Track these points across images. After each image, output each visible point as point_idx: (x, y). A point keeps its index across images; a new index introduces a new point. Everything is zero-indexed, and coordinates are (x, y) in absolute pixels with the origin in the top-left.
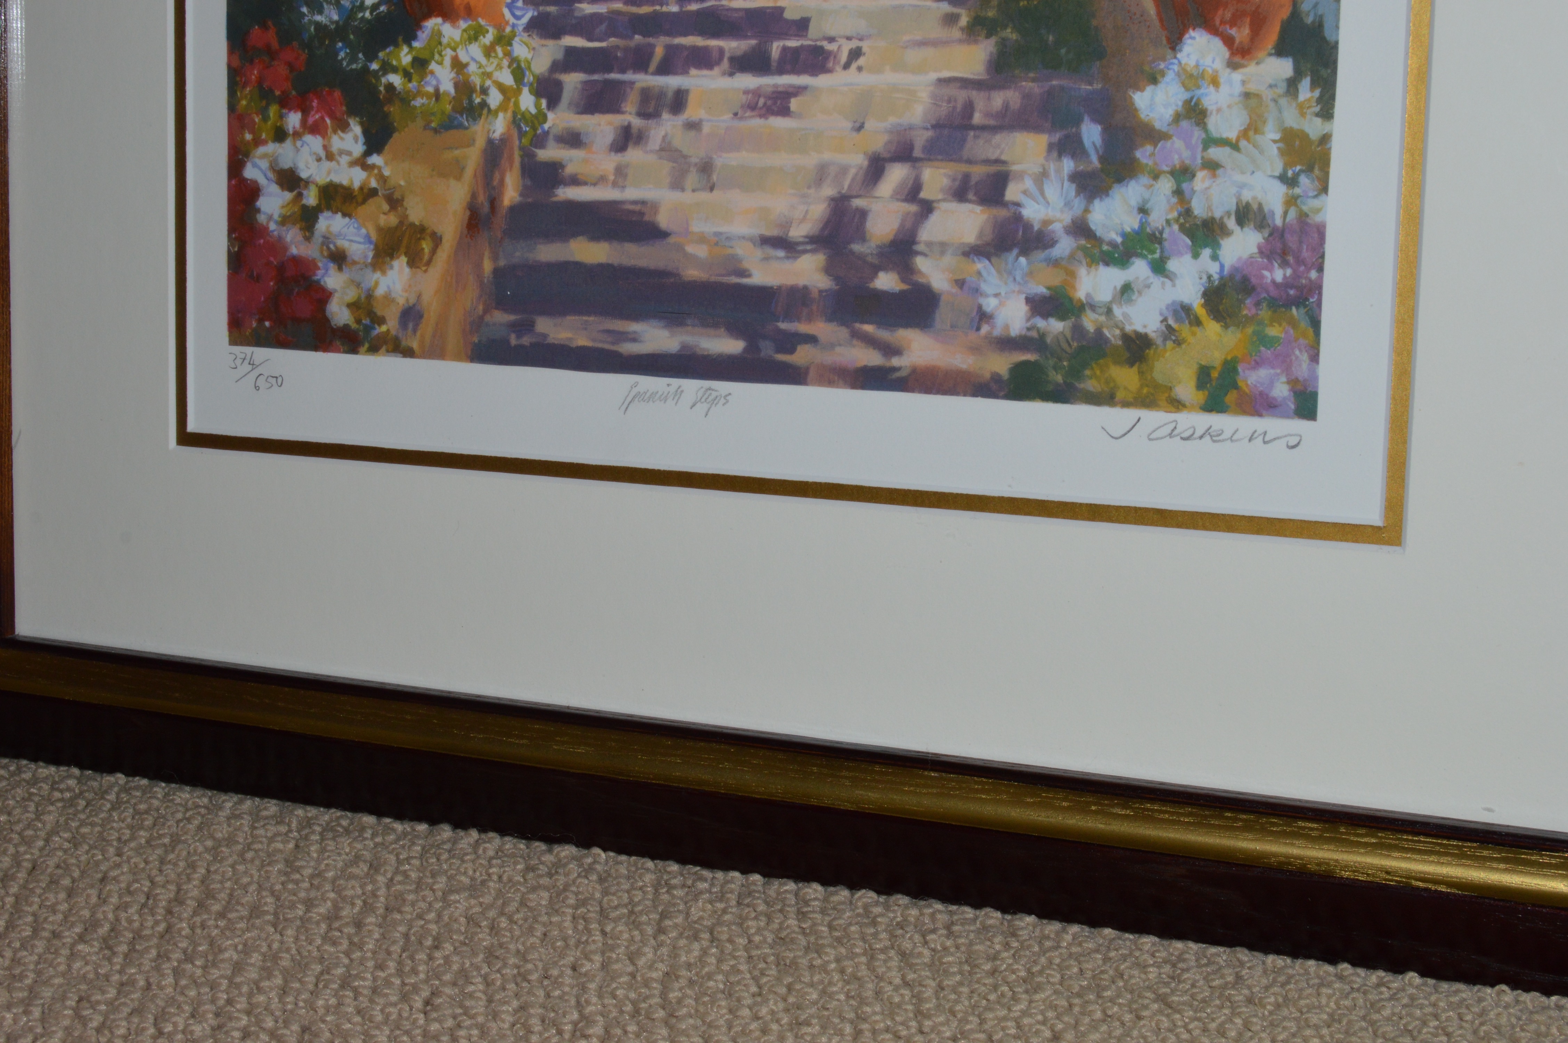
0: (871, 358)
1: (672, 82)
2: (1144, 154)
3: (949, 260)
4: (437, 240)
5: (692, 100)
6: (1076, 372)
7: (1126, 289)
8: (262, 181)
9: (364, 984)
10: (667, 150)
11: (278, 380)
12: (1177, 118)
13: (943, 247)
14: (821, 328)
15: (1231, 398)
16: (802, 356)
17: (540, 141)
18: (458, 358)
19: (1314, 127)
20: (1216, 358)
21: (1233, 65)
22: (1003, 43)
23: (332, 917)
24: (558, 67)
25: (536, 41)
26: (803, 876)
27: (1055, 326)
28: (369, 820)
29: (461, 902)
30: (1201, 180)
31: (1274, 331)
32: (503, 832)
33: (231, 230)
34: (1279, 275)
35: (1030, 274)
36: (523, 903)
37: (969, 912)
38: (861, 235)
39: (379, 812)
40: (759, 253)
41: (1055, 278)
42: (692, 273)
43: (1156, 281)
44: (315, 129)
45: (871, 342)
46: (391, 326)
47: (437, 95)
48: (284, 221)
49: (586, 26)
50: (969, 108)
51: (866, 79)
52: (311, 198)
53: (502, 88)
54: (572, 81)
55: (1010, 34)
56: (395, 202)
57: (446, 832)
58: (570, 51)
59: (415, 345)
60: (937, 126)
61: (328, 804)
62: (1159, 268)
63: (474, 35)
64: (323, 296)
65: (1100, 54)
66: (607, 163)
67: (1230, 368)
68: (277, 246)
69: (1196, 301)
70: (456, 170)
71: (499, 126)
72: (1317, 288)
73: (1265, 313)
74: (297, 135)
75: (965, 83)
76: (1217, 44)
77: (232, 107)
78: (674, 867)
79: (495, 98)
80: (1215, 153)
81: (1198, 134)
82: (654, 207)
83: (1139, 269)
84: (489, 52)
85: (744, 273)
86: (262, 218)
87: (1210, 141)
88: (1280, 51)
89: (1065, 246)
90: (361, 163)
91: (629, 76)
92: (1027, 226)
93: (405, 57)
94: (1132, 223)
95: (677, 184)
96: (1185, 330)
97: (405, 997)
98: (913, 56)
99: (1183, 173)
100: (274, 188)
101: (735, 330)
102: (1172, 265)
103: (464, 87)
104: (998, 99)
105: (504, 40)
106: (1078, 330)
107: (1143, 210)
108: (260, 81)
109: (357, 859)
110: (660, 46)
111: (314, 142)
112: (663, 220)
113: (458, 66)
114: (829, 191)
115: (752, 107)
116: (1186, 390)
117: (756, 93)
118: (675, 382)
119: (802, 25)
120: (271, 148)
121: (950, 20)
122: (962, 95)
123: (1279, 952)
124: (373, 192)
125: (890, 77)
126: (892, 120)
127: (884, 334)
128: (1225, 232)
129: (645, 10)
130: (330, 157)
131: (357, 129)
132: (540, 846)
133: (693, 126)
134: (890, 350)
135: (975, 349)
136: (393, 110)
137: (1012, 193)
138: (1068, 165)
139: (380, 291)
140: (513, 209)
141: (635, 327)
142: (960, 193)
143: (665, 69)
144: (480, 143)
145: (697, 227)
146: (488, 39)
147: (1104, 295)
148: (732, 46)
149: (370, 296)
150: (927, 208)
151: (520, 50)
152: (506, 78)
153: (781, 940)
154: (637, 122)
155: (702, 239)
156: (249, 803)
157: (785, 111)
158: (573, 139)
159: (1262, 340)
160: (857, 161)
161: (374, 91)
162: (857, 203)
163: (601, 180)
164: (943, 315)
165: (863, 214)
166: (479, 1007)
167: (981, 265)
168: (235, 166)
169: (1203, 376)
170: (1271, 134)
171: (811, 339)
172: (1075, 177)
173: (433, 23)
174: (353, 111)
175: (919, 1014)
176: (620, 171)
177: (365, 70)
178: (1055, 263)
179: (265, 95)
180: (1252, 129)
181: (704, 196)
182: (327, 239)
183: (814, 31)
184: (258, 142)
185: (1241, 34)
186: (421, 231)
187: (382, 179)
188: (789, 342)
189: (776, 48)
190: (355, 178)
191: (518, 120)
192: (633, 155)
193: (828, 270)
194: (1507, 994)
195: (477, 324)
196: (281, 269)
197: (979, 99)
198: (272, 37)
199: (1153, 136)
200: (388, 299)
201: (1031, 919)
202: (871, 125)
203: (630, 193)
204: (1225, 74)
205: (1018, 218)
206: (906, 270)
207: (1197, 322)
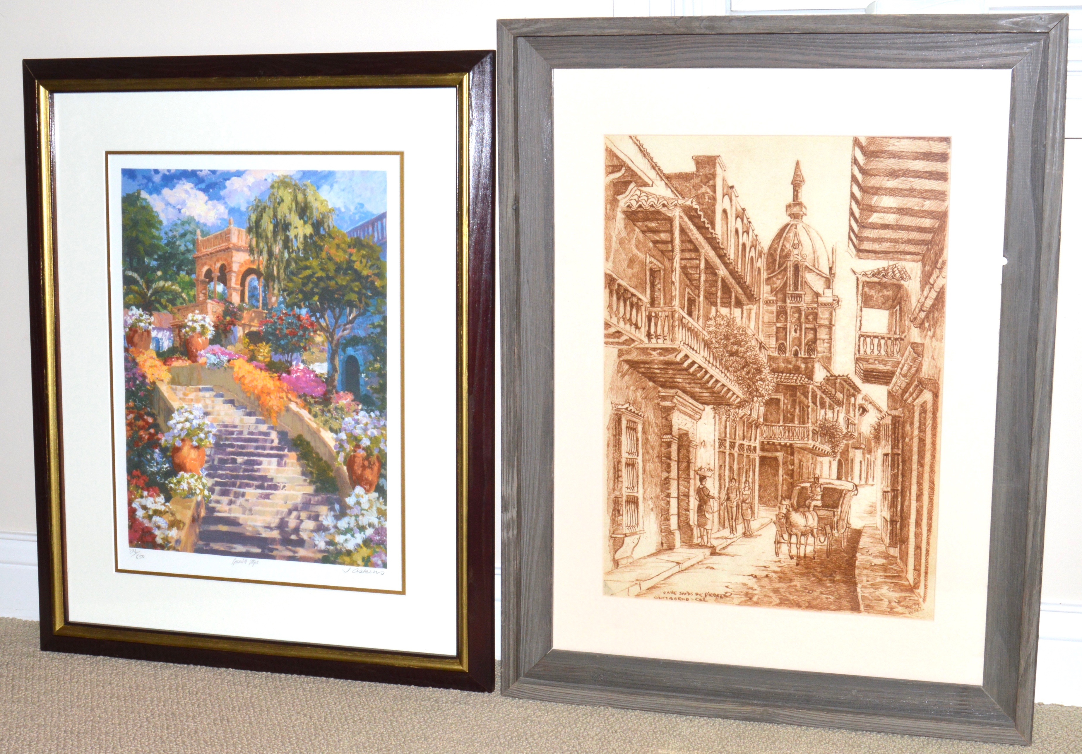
0: (290, 554)
1: (242, 490)
2: (348, 511)
3: (307, 533)
4: (184, 524)
5: (247, 494)
6: (336, 558)
7: (346, 540)
8: (137, 507)
9: (183, 703)
10: (241, 505)
11: (143, 556)
12: (355, 504)
13: (306, 530)
14: (279, 547)
15: (369, 564)
16: (275, 553)
17: (210, 502)
18: (190, 552)
19: (383, 507)
20: (366, 555)
21: (366, 494)
22: (317, 486)
23: (170, 689)
24: (213, 485)
25: (208, 479)
26: (280, 672)
27: (331, 548)
28: (171, 664)
29: (200, 684)
30: (361, 518)
31: (377, 550)
32: (206, 665)
33: (129, 519)
34: (378, 538)
35: (325, 536)
36: (215, 683)
37: (318, 678)
38: (287, 527)
39: (174, 662)
40: (264, 530)
41: (331, 537)
42: (248, 534)
43: (352, 539)
44: (151, 496)
45: (290, 550)
46: (173, 544)
47: (183, 490)
48: (143, 518)
49: (220, 476)
50: (310, 500)
51: (287, 492)
52: (151, 512)
53: (200, 489)
54: (217, 489)
55: (318, 484)
56: (173, 514)
57: (192, 666)
58: (216, 482)
59: (179, 548)
60: (303, 503)
61: (160, 661)
62: (353, 536)
63: (192, 476)
64: (154, 536)
65: (338, 490)
66: (227, 508)
67: (369, 557)
68: (141, 524)
69: (361, 543)
70: (189, 508)
71: (199, 498)
72: (385, 541)
73: (375, 546)
74: (146, 497)
75: (309, 494)
76: (362, 489)
77: (128, 489)
78: (249, 672)
79: (198, 491)
80: (363, 512)
81: (359, 508)
82: (238, 518)
83: (349, 536)
84: (196, 480)
85: (260, 534)
86: (137, 517)
87: (362, 509)
88: (376, 491)
89: (332, 530)
90: (164, 504)
91: (231, 488)
92: (324, 526)
93: (175, 480)
94: (346, 526)
95: (244, 513)
96: (359, 549)
97: (193, 705)
98: (297, 488)
99: (357, 516)
100: (141, 510)
101: (259, 547)
102: (355, 535)
103: (190, 489)
104: (316, 498)
105: (200, 478)
106: (336, 549)
107: (349, 523)
108: (136, 484)
109: (171, 675)
110: (238, 482)
111: (151, 499)
112: (241, 521)
113: (188, 483)
114: (279, 516)
115: (261, 497)
116: (360, 562)
117: (262, 494)
118: (245, 559)
119: (272, 480)
120: (139, 500)
121: (305, 480)
122: (308, 497)
123: (385, 682)
124: (167, 512)
125: (292, 492)
126: (293, 502)
127: (293, 549)
128: (366, 529)
129: (234, 473)
130: (155, 503)
131: (162, 496)
132: (216, 669)
133: (247, 500)
134: (295, 552)
135: (314, 552)
136: (172, 493)
137: (320, 519)
138: (332, 513)
139: (170, 535)
140: (204, 518)
141: (235, 546)
142: (309, 518)
143: (240, 487)
144: (195, 501)
145: (249, 523)
146: (196, 477)
147: (341, 541)
148: (256, 483)
149: (167, 537)
150: (302, 521)
151: (204, 480)
152: (201, 487)
153: (276, 688)
154: (233, 499)
155: (250, 526)
156: (139, 662)
157: (268, 498)
158: (218, 502)
159: (375, 551)
160: (285, 510)
161: (167, 488)
162: (286, 519)
163: (225, 512)
164: (306, 545)
165: (287, 522)
166: (210, 706)
167: (314, 534)
168: (130, 502)
169: (363, 559)
170: (374, 509)
171: (277, 549)
172: (334, 516)
173: (182, 473)
174: (161, 492)
175: (307, 701)
176: (230, 510)
177: (164, 483)
178: (331, 534)
179: (137, 487)
180: (371, 507)
181: (250, 516)
182: (155, 522)
183: (274, 481)
184: (136, 498)
185: (367, 487)
186: (180, 522)
187: (169, 508)
188: (272, 550)
189: (266, 484)
190: (163, 508)
191: (204, 497)
192: (233, 506)
193: (280, 534)
194: (431, 689)
195: (195, 544)
196: (143, 529)
197: (312, 498)
198: (139, 473)
199: (350, 508)
200: (172, 537)
201: (332, 679)
202: (288, 502)
203: (232, 515)
204: (364, 495)
205: (322, 524)
206: (298, 535)
207: (361, 547)
